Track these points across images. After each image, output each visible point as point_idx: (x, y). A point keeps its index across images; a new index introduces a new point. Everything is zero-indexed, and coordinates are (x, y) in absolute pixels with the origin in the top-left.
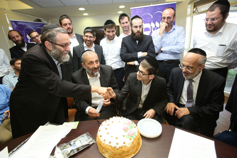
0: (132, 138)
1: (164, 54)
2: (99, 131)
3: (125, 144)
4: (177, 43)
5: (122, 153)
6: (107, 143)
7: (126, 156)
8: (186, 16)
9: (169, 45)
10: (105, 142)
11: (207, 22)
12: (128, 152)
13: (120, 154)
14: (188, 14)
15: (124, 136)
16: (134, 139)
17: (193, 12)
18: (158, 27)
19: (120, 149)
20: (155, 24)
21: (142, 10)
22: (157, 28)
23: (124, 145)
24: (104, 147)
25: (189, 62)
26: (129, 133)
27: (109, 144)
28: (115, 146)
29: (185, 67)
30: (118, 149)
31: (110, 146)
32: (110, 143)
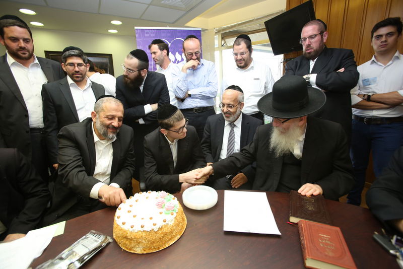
0: (174, 212)
1: (193, 99)
2: (118, 218)
3: (167, 222)
4: (209, 84)
5: (163, 237)
6: (137, 228)
7: (170, 239)
8: (213, 49)
9: (198, 87)
10: (133, 228)
11: (236, 56)
12: (171, 232)
13: (160, 238)
14: (216, 47)
15: (161, 213)
16: (177, 213)
17: (222, 46)
18: (180, 61)
19: (160, 232)
20: (175, 55)
21: (153, 33)
22: (178, 62)
23: (165, 223)
24: (133, 237)
25: (230, 99)
26: (169, 207)
27: (142, 229)
28: (151, 229)
29: (226, 106)
30: (156, 232)
31: (144, 231)
32: (142, 227)
